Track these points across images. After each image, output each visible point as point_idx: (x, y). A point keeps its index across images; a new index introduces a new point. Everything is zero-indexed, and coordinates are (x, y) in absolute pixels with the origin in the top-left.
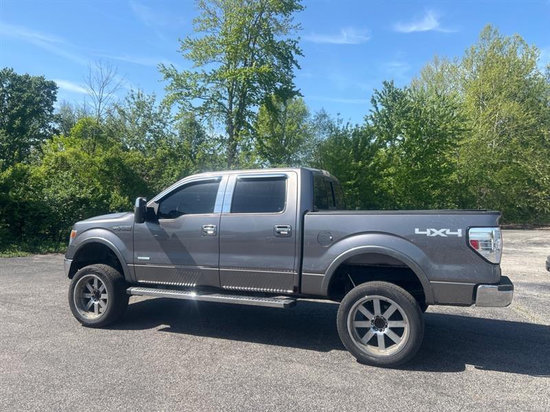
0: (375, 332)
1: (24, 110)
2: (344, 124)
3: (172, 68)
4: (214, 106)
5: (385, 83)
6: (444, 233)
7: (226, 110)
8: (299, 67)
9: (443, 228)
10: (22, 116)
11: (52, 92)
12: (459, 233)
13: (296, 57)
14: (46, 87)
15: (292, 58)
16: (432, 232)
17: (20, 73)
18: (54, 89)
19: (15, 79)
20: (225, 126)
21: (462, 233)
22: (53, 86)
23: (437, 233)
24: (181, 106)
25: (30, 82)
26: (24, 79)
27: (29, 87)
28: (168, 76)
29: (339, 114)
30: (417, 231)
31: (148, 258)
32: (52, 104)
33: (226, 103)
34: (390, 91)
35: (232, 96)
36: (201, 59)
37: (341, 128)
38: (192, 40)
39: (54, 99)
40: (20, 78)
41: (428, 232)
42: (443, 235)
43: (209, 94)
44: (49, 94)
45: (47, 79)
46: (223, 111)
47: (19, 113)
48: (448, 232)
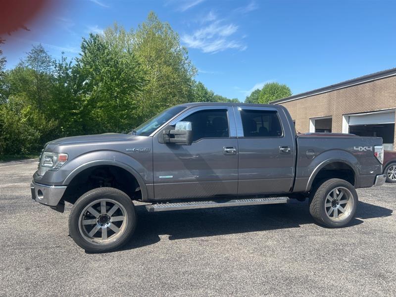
5: (91, 35)
9: (365, 146)
12: (371, 149)
30: (355, 148)
31: (172, 176)
34: (95, 42)
41: (359, 149)
42: (365, 150)
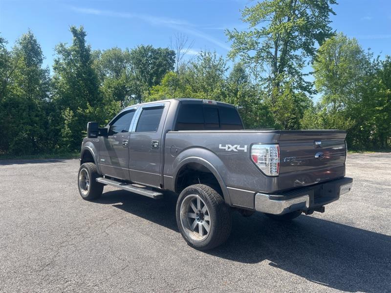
0: (198, 222)
1: (157, 70)
2: (375, 57)
3: (235, 31)
4: (264, 54)
6: (236, 148)
7: (272, 56)
8: (334, 14)
9: (236, 144)
10: (157, 74)
11: (173, 57)
12: (245, 149)
13: (331, 6)
14: (169, 54)
15: (328, 7)
16: (229, 148)
17: (156, 47)
18: (174, 55)
19: (153, 51)
20: (271, 68)
21: (247, 149)
22: (173, 53)
23: (232, 148)
24: (242, 58)
25: (161, 53)
26: (157, 51)
27: (160, 56)
28: (232, 37)
29: (369, 49)
30: (220, 147)
32: (173, 65)
33: (273, 51)
35: (277, 46)
36: (255, 21)
37: (372, 61)
38: (250, 8)
39: (174, 62)
40: (155, 51)
41: (226, 148)
42: (235, 150)
43: (260, 46)
44: (171, 59)
45: (170, 49)
46: (271, 58)
47: (155, 73)
48: (239, 148)
